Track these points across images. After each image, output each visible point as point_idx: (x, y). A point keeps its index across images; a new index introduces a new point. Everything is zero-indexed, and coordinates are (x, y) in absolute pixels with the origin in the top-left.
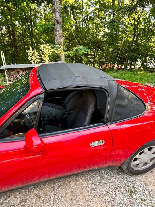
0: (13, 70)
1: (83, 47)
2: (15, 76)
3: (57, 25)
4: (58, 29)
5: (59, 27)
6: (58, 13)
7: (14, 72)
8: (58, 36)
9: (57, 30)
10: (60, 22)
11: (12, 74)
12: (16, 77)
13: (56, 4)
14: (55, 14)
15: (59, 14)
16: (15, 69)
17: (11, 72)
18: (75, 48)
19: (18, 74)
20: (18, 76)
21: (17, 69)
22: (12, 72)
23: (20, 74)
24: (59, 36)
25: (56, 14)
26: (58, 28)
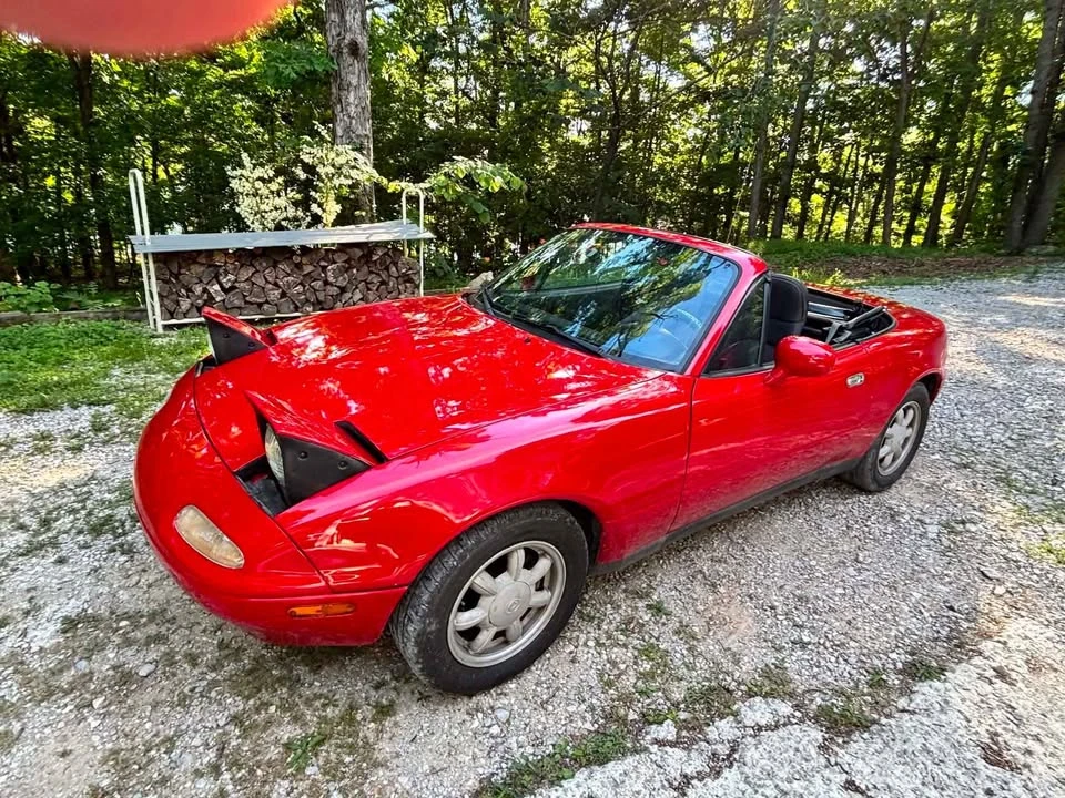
0: (189, 258)
2: (198, 289)
3: (350, 60)
4: (354, 81)
5: (357, 71)
6: (356, 12)
7: (196, 269)
8: (351, 109)
9: (349, 85)
10: (361, 51)
11: (184, 279)
12: (205, 290)
14: (341, 16)
15: (358, 16)
16: (199, 252)
17: (180, 268)
19: (216, 277)
20: (217, 287)
21: (210, 253)
22: (183, 271)
23: (227, 280)
24: (360, 109)
25: (348, 17)
26: (354, 74)
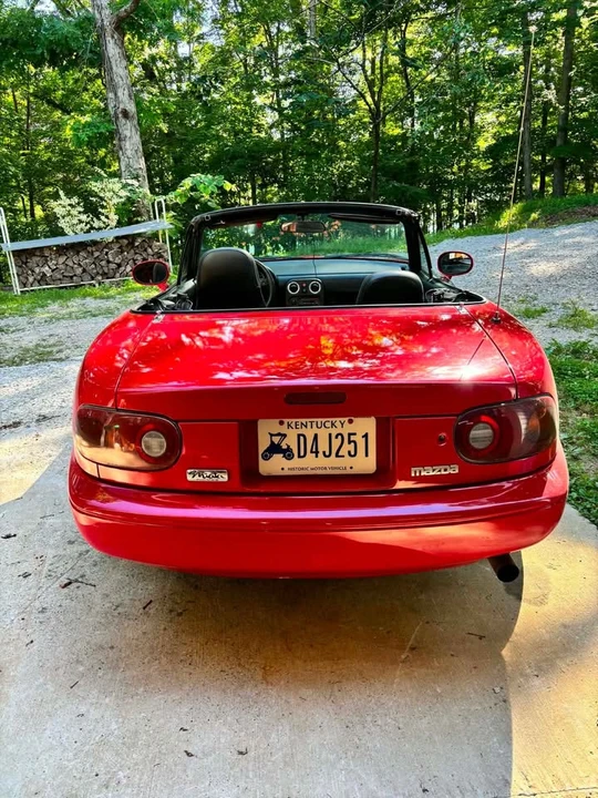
0: (30, 252)
1: (210, 177)
2: (37, 270)
3: (124, 121)
4: (127, 134)
5: (129, 127)
6: (124, 90)
7: (35, 259)
8: (129, 153)
9: (125, 137)
10: (131, 115)
11: (30, 265)
12: (41, 271)
13: (114, 68)
14: (116, 94)
15: (126, 92)
16: (35, 249)
18: (188, 183)
19: (46, 263)
20: (47, 268)
21: (41, 249)
22: (28, 260)
23: (52, 264)
24: (134, 151)
25: (120, 94)
26: (127, 129)
